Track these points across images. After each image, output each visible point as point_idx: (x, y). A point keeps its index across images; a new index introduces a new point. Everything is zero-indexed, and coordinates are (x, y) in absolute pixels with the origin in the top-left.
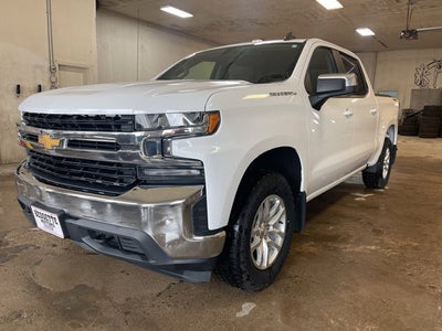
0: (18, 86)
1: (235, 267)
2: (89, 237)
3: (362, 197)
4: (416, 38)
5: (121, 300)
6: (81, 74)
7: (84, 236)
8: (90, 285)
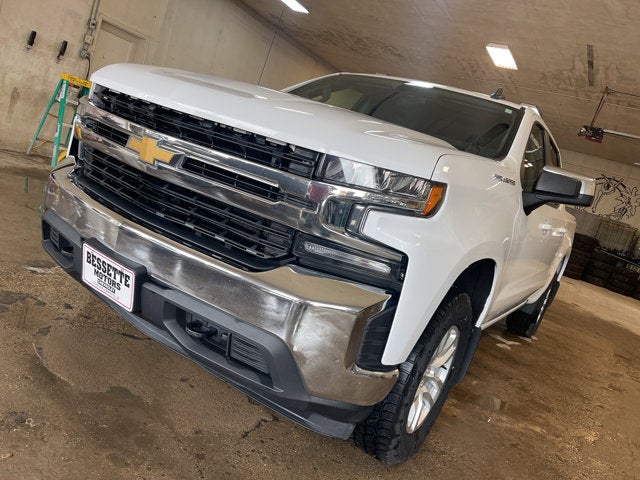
0: (34, 34)
1: (386, 425)
2: (174, 321)
3: (506, 344)
4: (599, 140)
5: (187, 431)
6: (131, 45)
7: (167, 318)
8: (135, 392)
